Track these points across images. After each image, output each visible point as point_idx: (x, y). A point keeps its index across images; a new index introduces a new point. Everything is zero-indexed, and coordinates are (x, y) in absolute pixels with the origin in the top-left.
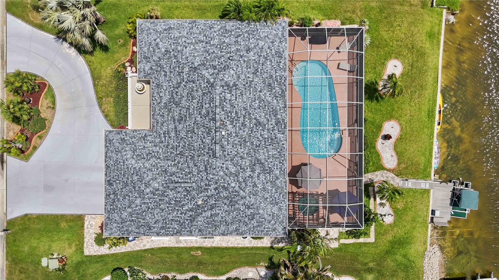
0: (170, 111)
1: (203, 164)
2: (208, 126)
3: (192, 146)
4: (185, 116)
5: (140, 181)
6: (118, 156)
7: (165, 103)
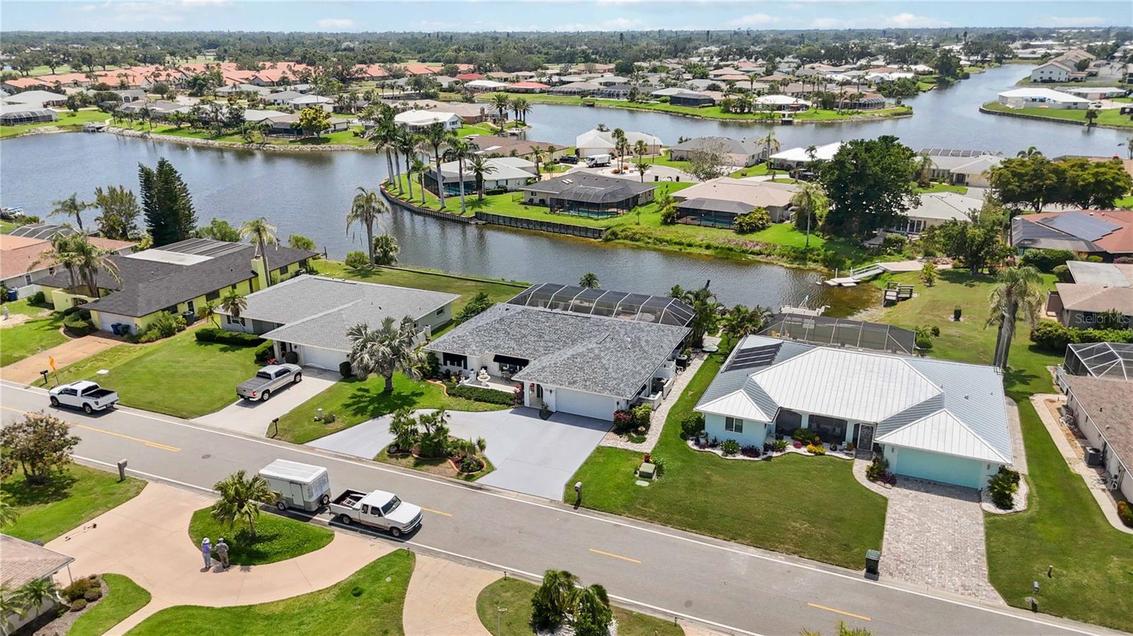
0: (526, 343)
1: (592, 327)
5: (584, 356)
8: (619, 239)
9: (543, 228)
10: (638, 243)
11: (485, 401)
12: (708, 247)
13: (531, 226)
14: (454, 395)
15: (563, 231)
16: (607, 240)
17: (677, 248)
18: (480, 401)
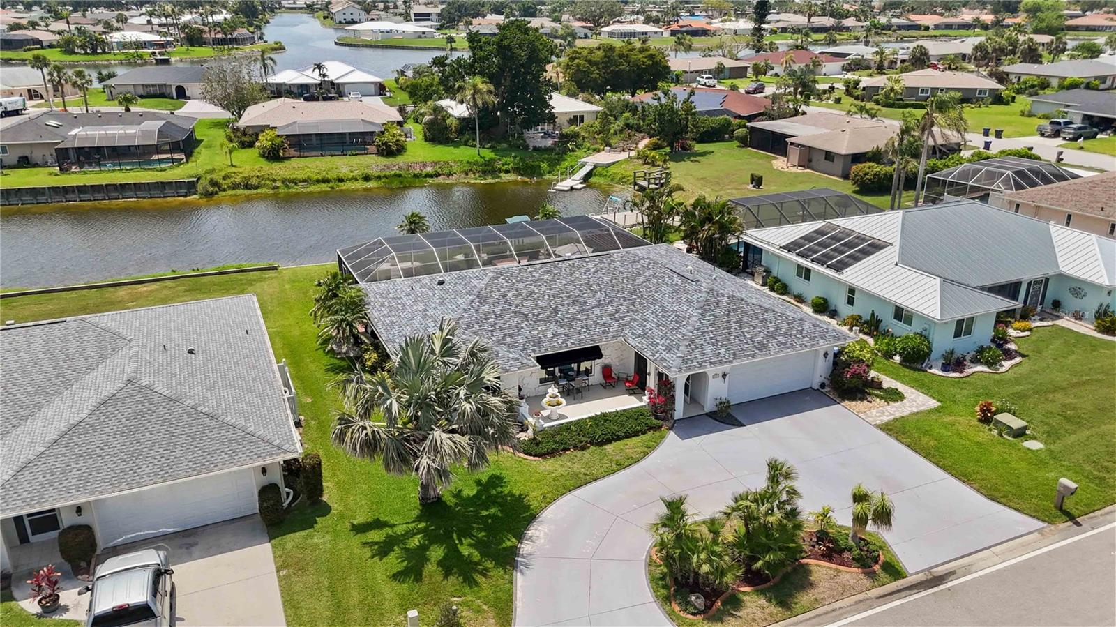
0: (571, 319)
2: (567, 269)
3: (611, 281)
4: (569, 297)
5: (718, 304)
6: (703, 342)
7: (562, 327)
8: (224, 190)
9: (69, 197)
10: (259, 191)
12: (367, 178)
13: (42, 199)
14: (552, 454)
15: (114, 195)
16: (209, 195)
17: (324, 187)
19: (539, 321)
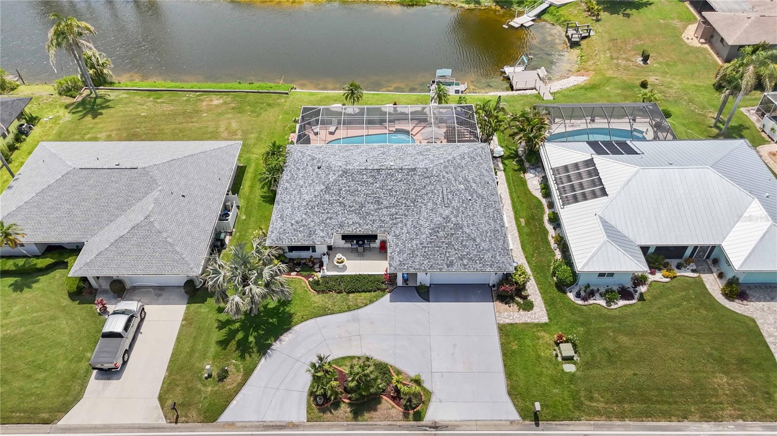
0: (368, 214)
1: (423, 180)
2: (385, 176)
3: (405, 190)
4: (374, 198)
5: (445, 228)
6: (419, 253)
7: (360, 218)
11: (359, 292)
14: (323, 292)
18: (353, 292)
19: (350, 211)
